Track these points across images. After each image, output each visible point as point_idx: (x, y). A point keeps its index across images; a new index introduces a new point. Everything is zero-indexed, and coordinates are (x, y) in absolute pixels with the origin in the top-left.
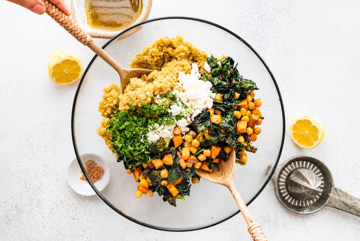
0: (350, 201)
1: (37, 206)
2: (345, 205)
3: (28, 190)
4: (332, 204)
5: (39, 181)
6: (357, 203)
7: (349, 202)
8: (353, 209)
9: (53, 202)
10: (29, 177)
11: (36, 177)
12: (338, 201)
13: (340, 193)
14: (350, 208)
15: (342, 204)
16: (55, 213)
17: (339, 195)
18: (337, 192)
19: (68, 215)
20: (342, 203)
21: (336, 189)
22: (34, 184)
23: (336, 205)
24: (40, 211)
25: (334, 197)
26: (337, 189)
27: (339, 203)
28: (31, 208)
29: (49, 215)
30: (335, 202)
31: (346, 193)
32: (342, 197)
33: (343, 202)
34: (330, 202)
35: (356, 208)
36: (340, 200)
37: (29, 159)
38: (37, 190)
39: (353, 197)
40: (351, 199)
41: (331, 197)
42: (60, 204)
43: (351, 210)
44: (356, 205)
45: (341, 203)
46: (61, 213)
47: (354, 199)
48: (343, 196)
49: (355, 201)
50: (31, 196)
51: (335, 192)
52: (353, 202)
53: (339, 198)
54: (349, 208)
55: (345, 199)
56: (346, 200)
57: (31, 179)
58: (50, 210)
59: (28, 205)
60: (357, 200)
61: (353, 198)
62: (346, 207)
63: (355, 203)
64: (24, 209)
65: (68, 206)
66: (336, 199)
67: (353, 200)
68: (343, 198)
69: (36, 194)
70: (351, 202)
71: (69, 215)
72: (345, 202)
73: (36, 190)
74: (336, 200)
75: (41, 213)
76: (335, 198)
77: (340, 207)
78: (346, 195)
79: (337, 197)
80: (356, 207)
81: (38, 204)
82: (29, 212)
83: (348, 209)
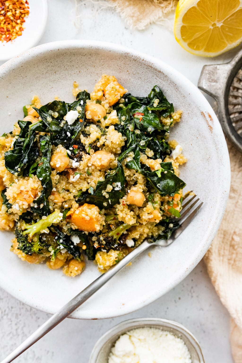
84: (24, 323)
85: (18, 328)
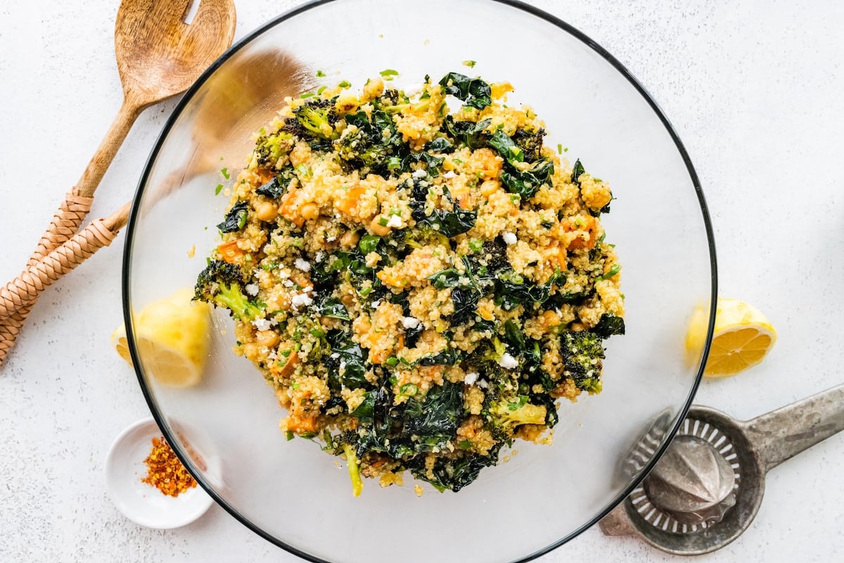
0: (798, 425)
1: (43, 535)
2: (798, 439)
3: (16, 495)
4: (772, 460)
5: (44, 471)
6: (814, 414)
7: (797, 428)
8: (818, 431)
9: (84, 525)
10: (16, 461)
11: (35, 461)
12: (778, 444)
13: (767, 428)
14: (812, 434)
15: (790, 443)
16: (91, 553)
17: (768, 434)
18: (759, 432)
19: (126, 557)
20: (789, 441)
21: (751, 428)
22: (30, 478)
23: (783, 455)
24: (51, 550)
25: (763, 445)
26: (754, 427)
27: (783, 446)
28: (25, 540)
29: (75, 557)
30: (774, 453)
31: (776, 417)
32: (778, 430)
33: (787, 439)
34: (767, 462)
35: (821, 424)
36: (778, 441)
37: (15, 412)
38: (41, 493)
39: (796, 408)
40: (796, 417)
41: (758, 453)
42: (105, 530)
43: (816, 435)
44: (815, 419)
45: (786, 443)
46: (108, 552)
47: (802, 411)
48: (776, 428)
49: (806, 414)
50: (24, 510)
51: (756, 435)
52: (803, 419)
53: (773, 439)
54: (808, 437)
55: (785, 430)
56: (788, 429)
57: (22, 465)
58: (77, 545)
59: (18, 535)
60: (808, 409)
61: (798, 412)
62: (803, 440)
63: (810, 417)
64: (7, 543)
65: (126, 534)
66: (770, 447)
67: (801, 416)
68: (781, 431)
69: (38, 505)
70: (802, 423)
71: (128, 558)
72: (791, 433)
73: (39, 494)
74: (772, 447)
75: (52, 554)
76: (766, 447)
77: (792, 452)
78: (779, 419)
79: (769, 441)
80: (819, 422)
81: (43, 530)
82: (22, 553)
83: (808, 439)
84: (156, 550)
85: (148, 555)
